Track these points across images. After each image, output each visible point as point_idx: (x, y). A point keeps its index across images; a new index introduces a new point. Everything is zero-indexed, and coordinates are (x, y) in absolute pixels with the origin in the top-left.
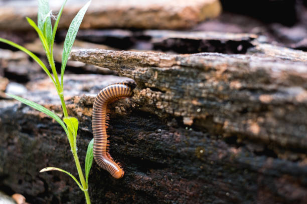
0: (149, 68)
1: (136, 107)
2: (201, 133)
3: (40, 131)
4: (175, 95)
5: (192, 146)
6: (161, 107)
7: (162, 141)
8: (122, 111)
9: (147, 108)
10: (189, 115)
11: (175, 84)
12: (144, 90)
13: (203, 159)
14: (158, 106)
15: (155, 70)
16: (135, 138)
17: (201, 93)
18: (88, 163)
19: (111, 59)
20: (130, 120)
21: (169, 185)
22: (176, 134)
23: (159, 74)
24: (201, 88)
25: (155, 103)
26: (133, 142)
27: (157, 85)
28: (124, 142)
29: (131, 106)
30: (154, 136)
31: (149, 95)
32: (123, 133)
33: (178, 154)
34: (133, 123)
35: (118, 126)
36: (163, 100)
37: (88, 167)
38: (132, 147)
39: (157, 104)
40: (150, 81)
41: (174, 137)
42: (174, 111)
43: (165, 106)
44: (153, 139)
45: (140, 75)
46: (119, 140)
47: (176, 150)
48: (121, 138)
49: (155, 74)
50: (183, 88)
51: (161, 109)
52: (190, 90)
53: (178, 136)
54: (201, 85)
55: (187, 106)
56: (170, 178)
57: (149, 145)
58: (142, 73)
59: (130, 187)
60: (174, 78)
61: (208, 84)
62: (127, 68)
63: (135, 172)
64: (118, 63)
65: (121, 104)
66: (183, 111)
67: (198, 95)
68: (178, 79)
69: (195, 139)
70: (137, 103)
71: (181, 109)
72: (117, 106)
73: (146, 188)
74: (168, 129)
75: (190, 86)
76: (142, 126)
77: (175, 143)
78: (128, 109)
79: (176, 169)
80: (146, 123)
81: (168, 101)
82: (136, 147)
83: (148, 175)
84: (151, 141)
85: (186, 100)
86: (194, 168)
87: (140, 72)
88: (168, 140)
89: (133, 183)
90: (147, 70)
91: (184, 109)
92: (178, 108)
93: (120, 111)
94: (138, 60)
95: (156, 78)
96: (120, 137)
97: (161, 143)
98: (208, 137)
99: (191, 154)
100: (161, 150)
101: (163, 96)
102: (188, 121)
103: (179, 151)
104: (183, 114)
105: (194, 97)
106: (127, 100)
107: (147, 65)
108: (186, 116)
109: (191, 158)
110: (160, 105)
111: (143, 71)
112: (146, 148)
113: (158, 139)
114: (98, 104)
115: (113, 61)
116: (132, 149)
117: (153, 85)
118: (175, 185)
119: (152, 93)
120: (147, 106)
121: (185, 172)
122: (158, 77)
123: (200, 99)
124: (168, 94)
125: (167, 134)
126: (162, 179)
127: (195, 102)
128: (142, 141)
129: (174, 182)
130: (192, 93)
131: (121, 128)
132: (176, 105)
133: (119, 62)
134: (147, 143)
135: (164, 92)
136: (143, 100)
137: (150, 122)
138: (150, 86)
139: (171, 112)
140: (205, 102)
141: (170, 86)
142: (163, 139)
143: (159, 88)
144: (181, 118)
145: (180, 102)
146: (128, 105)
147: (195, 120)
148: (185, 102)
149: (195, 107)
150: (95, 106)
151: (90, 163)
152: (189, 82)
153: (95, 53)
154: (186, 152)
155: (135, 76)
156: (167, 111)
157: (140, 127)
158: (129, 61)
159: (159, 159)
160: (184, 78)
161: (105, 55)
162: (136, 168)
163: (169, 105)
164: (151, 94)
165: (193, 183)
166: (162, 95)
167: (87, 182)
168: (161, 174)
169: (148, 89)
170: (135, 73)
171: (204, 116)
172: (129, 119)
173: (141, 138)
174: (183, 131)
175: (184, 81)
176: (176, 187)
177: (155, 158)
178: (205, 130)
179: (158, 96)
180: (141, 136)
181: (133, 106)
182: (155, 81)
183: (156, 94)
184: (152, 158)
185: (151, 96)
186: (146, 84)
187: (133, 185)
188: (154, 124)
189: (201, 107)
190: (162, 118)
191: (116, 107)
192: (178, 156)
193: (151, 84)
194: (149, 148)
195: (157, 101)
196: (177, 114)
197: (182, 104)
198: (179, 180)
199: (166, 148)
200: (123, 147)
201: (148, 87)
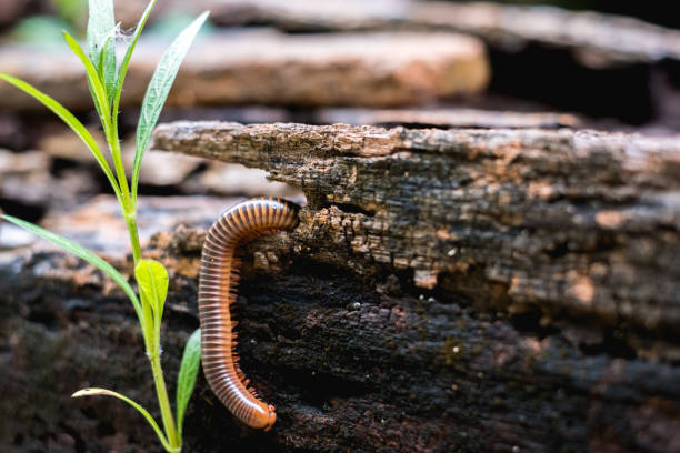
0: (337, 159)
1: (303, 251)
2: (455, 307)
3: (74, 316)
4: (397, 219)
5: (434, 338)
6: (364, 249)
7: (362, 328)
8: (271, 263)
9: (329, 254)
10: (428, 264)
11: (397, 193)
12: (325, 211)
13: (459, 367)
14: (357, 246)
15: (350, 164)
16: (299, 324)
17: (459, 212)
18: (184, 386)
19: (248, 143)
20: (287, 283)
21: (375, 433)
22: (396, 311)
23: (361, 173)
24: (458, 201)
25: (347, 242)
26: (294, 334)
27: (355, 198)
28: (272, 334)
29: (292, 250)
30: (345, 317)
31: (335, 221)
32: (271, 315)
33: (401, 357)
34: (295, 289)
35: (260, 298)
36: (367, 231)
37: (183, 396)
38: (290, 346)
39: (354, 243)
40: (338, 190)
41: (392, 318)
42: (392, 256)
43: (373, 245)
44: (342, 325)
45: (315, 176)
46: (261, 330)
47: (395, 347)
48: (267, 325)
49: (351, 174)
50: (416, 203)
51: (362, 255)
52: (432, 206)
53: (402, 315)
54: (459, 193)
55: (424, 244)
56: (377, 416)
57: (332, 340)
58: (321, 170)
59: (281, 441)
60: (394, 179)
61: (475, 192)
62: (286, 162)
63: (295, 406)
64: (264, 150)
65: (267, 247)
66: (415, 256)
67: (449, 216)
68: (406, 182)
69: (442, 321)
70: (305, 242)
71: (408, 253)
72: (258, 250)
73: (320, 443)
74: (377, 300)
75: (434, 197)
76: (317, 296)
77: (393, 332)
78: (283, 257)
79: (395, 394)
80: (324, 289)
81: (380, 233)
82: (300, 346)
83: (325, 412)
84: (336, 329)
85: (424, 228)
86: (436, 391)
87: (317, 169)
88: (376, 325)
89: (291, 431)
90: (333, 164)
91: (418, 250)
92: (402, 250)
93: (266, 263)
94: (312, 143)
95: (352, 180)
96: (263, 323)
97: (361, 333)
98: (473, 315)
99: (429, 355)
100: (359, 350)
101: (368, 224)
102: (425, 279)
103: (403, 351)
104: (414, 263)
105: (442, 222)
106: (284, 236)
107: (334, 153)
108: (422, 268)
109: (430, 366)
110: (360, 245)
111: (324, 166)
112: (323, 347)
113: (353, 323)
114: (214, 248)
115: (253, 147)
116: (289, 352)
117: (347, 199)
118: (390, 432)
119: (343, 218)
120: (329, 249)
121: (415, 401)
122: (357, 180)
123: (457, 225)
124: (382, 218)
125: (376, 312)
126: (359, 419)
127: (443, 234)
128: (316, 329)
129: (386, 426)
130: (436, 213)
131: (264, 303)
132: (399, 243)
133: (268, 149)
134: (328, 336)
135: (371, 214)
136: (322, 233)
137: (335, 286)
138: (338, 200)
139: (387, 259)
140: (468, 232)
141: (385, 198)
142: (366, 323)
143: (361, 205)
144: (410, 272)
145: (408, 235)
146: (285, 247)
147: (441, 276)
148: (419, 235)
149: (442, 246)
150: (207, 251)
151: (188, 385)
152: (432, 187)
153: (213, 131)
154: (418, 351)
155: (303, 178)
156: (377, 257)
157: (309, 299)
158: (292, 144)
159: (353, 371)
160: (420, 180)
161: (235, 133)
162: (296, 396)
163: (382, 242)
164: (339, 219)
165: (434, 426)
166: (366, 220)
167: (180, 430)
168: (356, 408)
169: (334, 208)
170: (304, 173)
171: (464, 266)
172: (286, 280)
173: (314, 324)
174: (413, 305)
175: (420, 187)
176: (393, 437)
177: (344, 371)
178: (465, 300)
179: (356, 223)
180: (312, 318)
181: (296, 250)
182: (351, 189)
183: (352, 220)
184: (338, 369)
185: (341, 223)
186: (329, 196)
187: (290, 437)
188: (344, 290)
189: (456, 244)
190: (363, 276)
191: (258, 253)
192: (400, 362)
193: (341, 196)
194: (332, 347)
195: (355, 234)
196: (401, 262)
197: (413, 239)
198: (401, 420)
199: (373, 344)
200: (269, 348)
201: (335, 204)
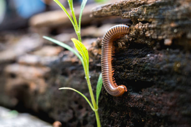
0: (140, 7)
1: (132, 40)
2: (177, 51)
4: (158, 23)
5: (171, 62)
6: (149, 35)
7: (149, 62)
8: (123, 46)
9: (140, 40)
11: (158, 14)
12: (137, 25)
13: (180, 72)
14: (147, 34)
15: (144, 7)
16: (131, 65)
17: (176, 16)
18: (98, 89)
19: (115, 7)
20: (128, 52)
21: (154, 99)
22: (159, 55)
23: (147, 9)
24: (177, 12)
25: (144, 33)
26: (129, 68)
27: (146, 18)
28: (124, 69)
29: (129, 40)
30: (144, 60)
31: (140, 27)
32: (123, 63)
33: (161, 71)
34: (130, 53)
35: (121, 58)
36: (149, 29)
37: (98, 92)
38: (129, 72)
39: (146, 33)
40: (141, 17)
41: (158, 57)
42: (158, 36)
43: (152, 33)
44: (143, 63)
45: (134, 13)
46: (120, 68)
47: (159, 68)
48: (122, 66)
49: (144, 10)
50: (163, 16)
51: (148, 37)
52: (169, 16)
53: (161, 56)
54: (176, 9)
55: (167, 29)
56: (155, 93)
57: (140, 68)
58: (136, 11)
59: (127, 105)
60: (157, 9)
61: (182, 8)
62: (126, 11)
63: (131, 93)
64: (120, 9)
65: (122, 40)
66: (164, 35)
67: (174, 18)
68: (160, 9)
69: (173, 56)
70: (132, 37)
71: (162, 33)
72: (119, 42)
73: (138, 105)
74: (152, 52)
75: (169, 13)
76: (137, 55)
77: (158, 62)
78: (127, 43)
79: (160, 84)
80: (139, 52)
81: (153, 29)
82: (132, 72)
83: (140, 94)
84: (141, 64)
85: (166, 24)
86: (173, 82)
87: (134, 11)
88: (153, 61)
89: (130, 102)
90: (139, 9)
91: (165, 32)
92: (160, 33)
93: (121, 46)
94: (133, 3)
95: (145, 12)
96: (121, 66)
97: (149, 64)
98: (184, 53)
99: (170, 69)
100: (148, 70)
101: (150, 26)
102: (168, 42)
103: (161, 68)
104: (164, 37)
105: (172, 21)
106: (127, 36)
107: (139, 5)
108: (167, 38)
109: (170, 73)
111: (136, 10)
112: (138, 71)
113: (146, 61)
115: (117, 8)
116: (129, 74)
117: (143, 19)
118: (159, 98)
119: (142, 26)
120: (140, 38)
121: (166, 86)
122: (146, 12)
123: (177, 20)
124: (154, 23)
125: (153, 56)
126: (149, 95)
127: (173, 25)
128: (136, 65)
129: (158, 96)
130: (170, 18)
131: (122, 60)
132: (159, 31)
133: (121, 8)
134: (139, 67)
135: (150, 23)
136: (137, 32)
137: (142, 51)
138: (141, 20)
139: (156, 37)
140: (180, 23)
141: (154, 16)
142: (150, 60)
143: (147, 20)
144: (163, 40)
145: (162, 27)
146: (127, 40)
147: (174, 40)
148: (165, 27)
149: (172, 29)
151: (99, 89)
152: (168, 9)
153: (106, 6)
154: (167, 68)
155: (130, 15)
156: (153, 37)
157: (134, 56)
158: (128, 5)
159: (147, 78)
160: (164, 7)
161: (112, 5)
162: (131, 89)
163: (154, 32)
164: (141, 26)
165: (172, 94)
166: (149, 25)
167: (97, 104)
168: (149, 91)
169: (140, 23)
170: (131, 13)
171: (179, 35)
172: (128, 51)
173: (135, 63)
174: (165, 52)
175: (164, 10)
176: (160, 100)
177: (144, 78)
178: (181, 48)
179: (146, 26)
180: (135, 61)
181: (130, 40)
182: (144, 15)
183: (145, 26)
184: (142, 78)
185: (142, 28)
186: (138, 19)
187: (129, 104)
188: (145, 51)
189: (177, 28)
190: (150, 45)
192: (161, 73)
193: (142, 18)
194: (140, 71)
195: (146, 31)
196: (160, 37)
197: (163, 29)
198: (162, 93)
199: (153, 67)
200: (123, 74)
201: (140, 22)
